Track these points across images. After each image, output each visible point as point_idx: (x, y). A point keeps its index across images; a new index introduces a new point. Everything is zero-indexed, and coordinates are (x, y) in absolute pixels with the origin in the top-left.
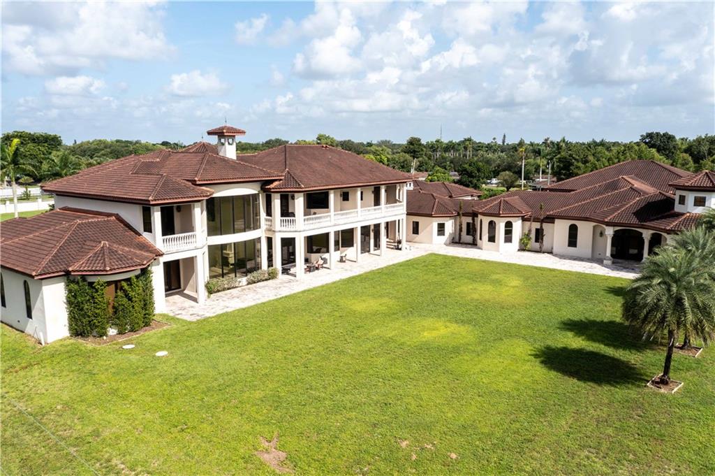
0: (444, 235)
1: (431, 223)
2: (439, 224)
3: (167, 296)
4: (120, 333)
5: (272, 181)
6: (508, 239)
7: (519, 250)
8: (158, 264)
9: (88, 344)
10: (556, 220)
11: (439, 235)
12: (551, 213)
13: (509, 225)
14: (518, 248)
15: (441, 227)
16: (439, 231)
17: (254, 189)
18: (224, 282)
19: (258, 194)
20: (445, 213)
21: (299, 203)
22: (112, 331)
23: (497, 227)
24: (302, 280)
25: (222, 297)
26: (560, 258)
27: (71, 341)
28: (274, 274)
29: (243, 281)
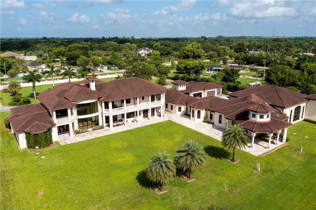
0: (181, 111)
1: (176, 107)
2: (179, 107)
3: (59, 135)
4: (40, 148)
5: (101, 98)
6: (199, 117)
7: (203, 122)
8: (55, 127)
9: (29, 151)
10: (215, 112)
11: (179, 111)
12: (213, 109)
13: (199, 112)
14: (203, 120)
15: (180, 109)
16: (179, 110)
17: (95, 100)
18: (84, 130)
19: (97, 102)
20: (181, 103)
21: (110, 105)
22: (37, 147)
23: (194, 112)
24: (113, 130)
25: (80, 135)
26: (213, 128)
27: (26, 149)
28: (102, 127)
29: (91, 129)
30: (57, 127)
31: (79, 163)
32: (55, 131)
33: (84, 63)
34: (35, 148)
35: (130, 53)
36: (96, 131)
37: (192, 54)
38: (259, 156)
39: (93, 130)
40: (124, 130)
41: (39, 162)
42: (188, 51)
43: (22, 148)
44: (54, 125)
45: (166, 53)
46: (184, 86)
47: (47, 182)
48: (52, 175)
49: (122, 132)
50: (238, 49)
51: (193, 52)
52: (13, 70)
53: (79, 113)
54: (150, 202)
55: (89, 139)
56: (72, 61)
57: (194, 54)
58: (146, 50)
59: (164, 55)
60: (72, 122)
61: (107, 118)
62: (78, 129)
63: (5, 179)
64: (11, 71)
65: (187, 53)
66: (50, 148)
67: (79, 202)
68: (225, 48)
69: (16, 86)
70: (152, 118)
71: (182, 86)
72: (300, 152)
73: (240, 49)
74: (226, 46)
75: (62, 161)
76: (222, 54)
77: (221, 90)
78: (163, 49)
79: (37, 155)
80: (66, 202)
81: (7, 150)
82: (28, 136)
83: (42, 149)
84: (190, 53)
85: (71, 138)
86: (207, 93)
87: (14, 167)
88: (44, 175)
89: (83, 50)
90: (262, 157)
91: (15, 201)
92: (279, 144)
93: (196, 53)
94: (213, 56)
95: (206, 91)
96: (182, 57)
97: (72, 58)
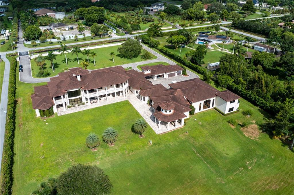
2: (136, 91)
4: (46, 117)
5: (82, 87)
6: (144, 100)
9: (41, 119)
13: (144, 97)
14: (147, 103)
17: (79, 89)
18: (73, 106)
21: (88, 91)
23: (142, 97)
24: (90, 106)
25: (70, 109)
26: (149, 110)
27: (40, 117)
28: (84, 104)
29: (77, 105)
30: (56, 105)
31: (63, 129)
32: (55, 108)
33: (96, 29)
34: (44, 117)
35: (141, 11)
36: (80, 106)
37: (195, 15)
38: (159, 134)
39: (78, 105)
40: (96, 106)
41: (45, 126)
42: (191, 13)
43: (38, 116)
44: (54, 105)
45: (173, 12)
46: (149, 70)
47: (45, 139)
48: (49, 135)
49: (94, 108)
50: (245, 7)
51: (196, 14)
52: (43, 37)
53: (69, 96)
54: (87, 155)
55: (74, 112)
56: (90, 23)
57: (197, 15)
58: (159, 5)
59: (171, 14)
60: (65, 102)
61: (86, 99)
62: (69, 105)
63: (28, 135)
64: (42, 38)
65: (190, 14)
66: (52, 117)
67: (56, 151)
68: (233, 6)
69: (41, 62)
70: (117, 98)
71: (148, 71)
72: (186, 134)
73: (247, 7)
74: (235, 4)
75: (55, 127)
76: (225, 14)
77: (182, 72)
78: (171, 8)
79: (44, 122)
80: (51, 151)
81: (31, 116)
82: (40, 111)
83: (48, 118)
84: (193, 15)
85: (64, 111)
86: (168, 75)
87: (33, 128)
88: (45, 135)
89: (99, 12)
90: (160, 135)
91: (31, 147)
92: (178, 126)
93: (199, 15)
94: (214, 18)
95: (167, 74)
96: (186, 18)
97: (90, 21)
